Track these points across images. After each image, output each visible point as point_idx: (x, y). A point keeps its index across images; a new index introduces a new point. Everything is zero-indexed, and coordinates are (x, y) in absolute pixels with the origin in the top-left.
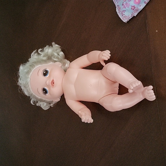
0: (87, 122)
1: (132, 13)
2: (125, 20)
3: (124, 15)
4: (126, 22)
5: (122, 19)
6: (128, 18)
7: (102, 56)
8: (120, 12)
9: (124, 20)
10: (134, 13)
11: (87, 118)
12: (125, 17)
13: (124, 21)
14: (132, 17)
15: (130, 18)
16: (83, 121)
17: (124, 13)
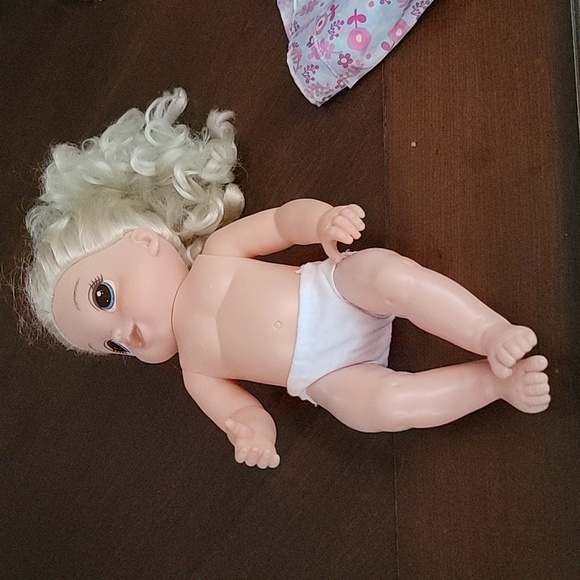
0: (256, 466)
1: (341, 76)
2: (316, 99)
3: (313, 79)
4: (319, 105)
5: (304, 94)
6: (325, 91)
7: (333, 225)
8: (298, 68)
9: (312, 97)
10: (345, 76)
11: (255, 449)
12: (316, 87)
13: (312, 101)
14: (339, 89)
15: (333, 94)
16: (239, 458)
17: (314, 72)
